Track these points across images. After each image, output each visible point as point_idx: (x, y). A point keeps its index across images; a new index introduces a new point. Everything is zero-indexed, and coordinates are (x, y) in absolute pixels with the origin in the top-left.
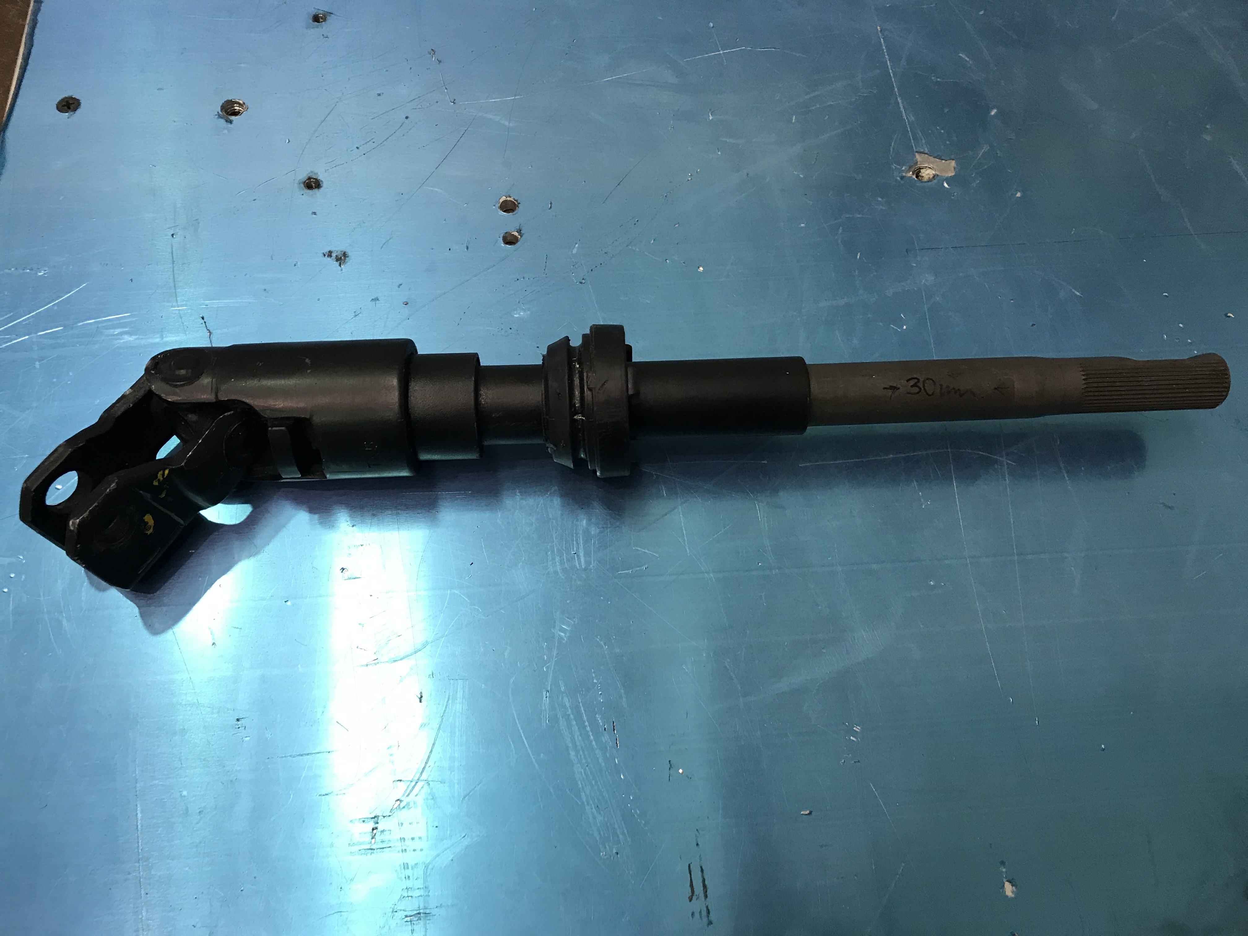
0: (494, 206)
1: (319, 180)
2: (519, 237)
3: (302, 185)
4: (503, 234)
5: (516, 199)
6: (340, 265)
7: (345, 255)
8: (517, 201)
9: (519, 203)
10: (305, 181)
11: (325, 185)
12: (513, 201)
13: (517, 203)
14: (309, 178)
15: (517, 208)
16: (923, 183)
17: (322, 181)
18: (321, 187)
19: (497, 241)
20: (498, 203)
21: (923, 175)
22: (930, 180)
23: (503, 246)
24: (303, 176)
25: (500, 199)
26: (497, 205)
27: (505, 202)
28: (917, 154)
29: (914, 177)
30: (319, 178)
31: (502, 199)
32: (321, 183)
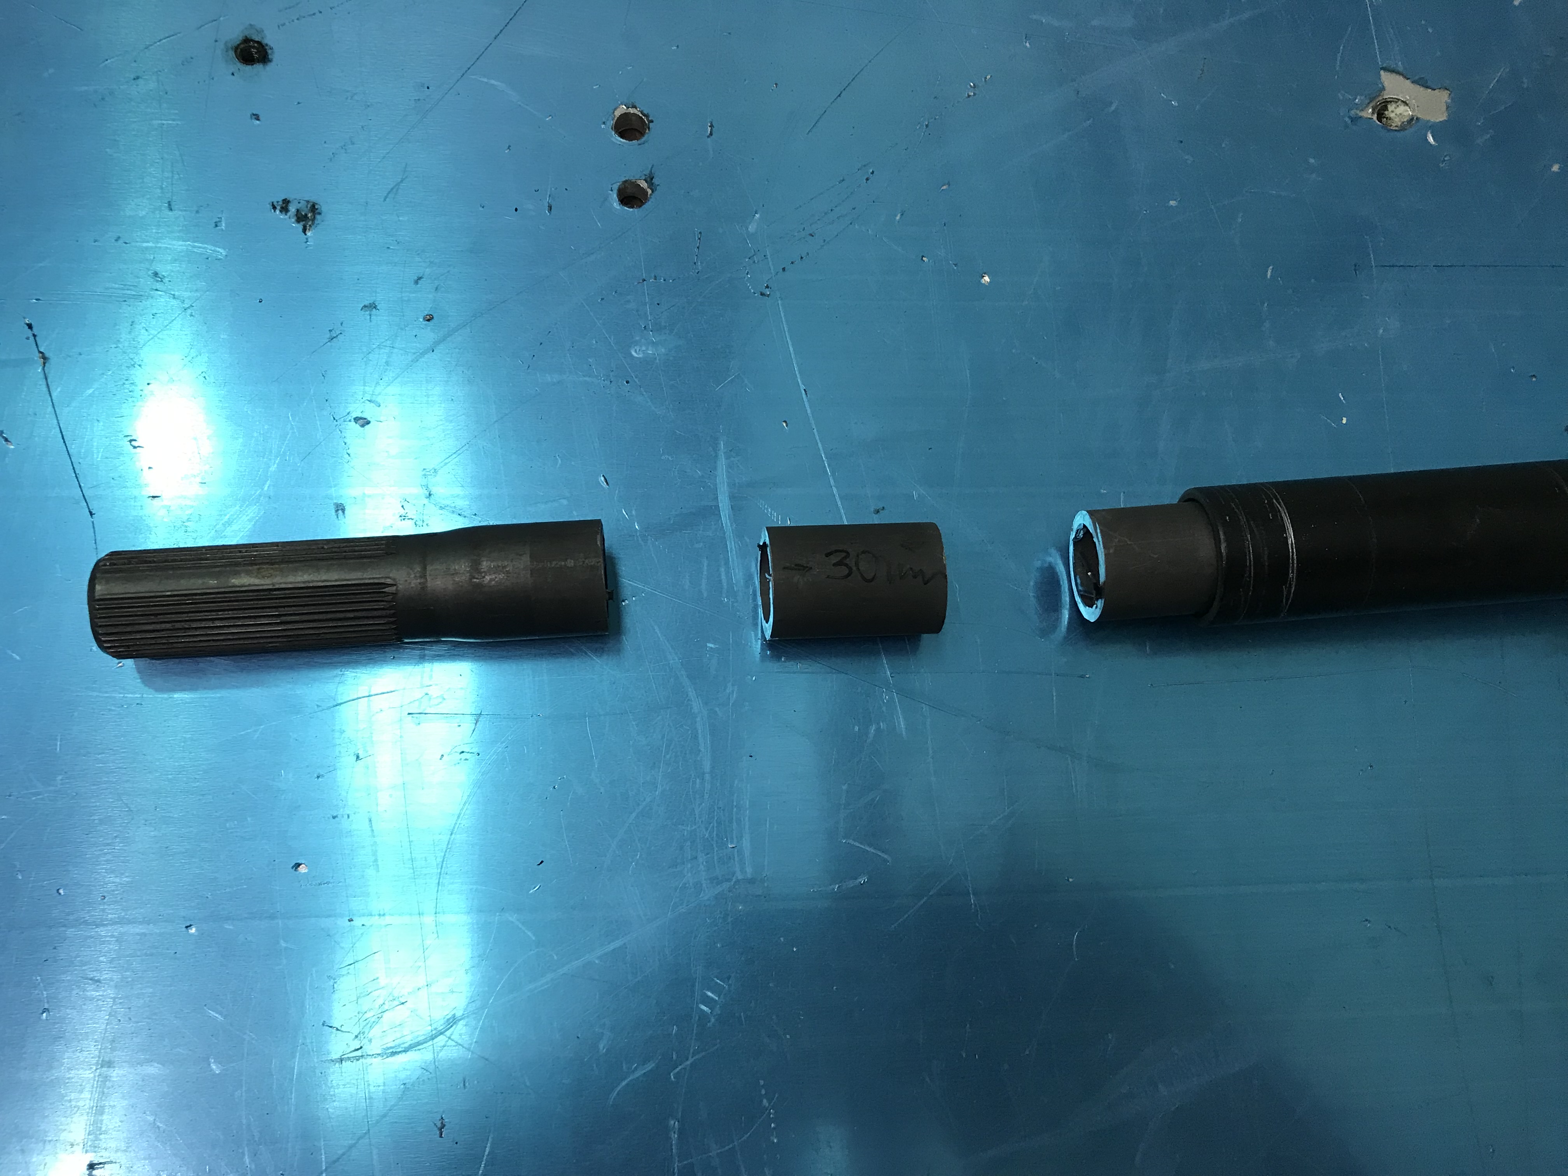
0: (604, 123)
1: (267, 45)
2: (650, 191)
3: (232, 54)
4: (619, 184)
5: (645, 112)
6: (304, 231)
7: (314, 208)
8: (647, 116)
9: (652, 121)
10: (239, 45)
11: (276, 56)
12: (641, 115)
13: (648, 120)
14: (247, 40)
15: (647, 131)
16: (1392, 134)
17: (272, 49)
18: (270, 61)
19: (606, 199)
20: (610, 118)
21: (1392, 115)
22: (1402, 128)
23: (618, 207)
24: (235, 35)
25: (615, 109)
26: (608, 123)
27: (625, 116)
28: (1382, 72)
29: (1375, 117)
30: (265, 42)
31: (618, 109)
32: (269, 52)
